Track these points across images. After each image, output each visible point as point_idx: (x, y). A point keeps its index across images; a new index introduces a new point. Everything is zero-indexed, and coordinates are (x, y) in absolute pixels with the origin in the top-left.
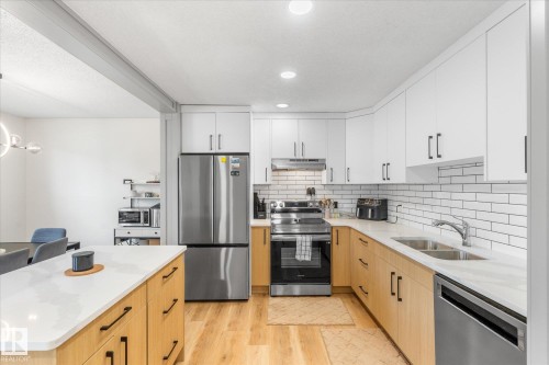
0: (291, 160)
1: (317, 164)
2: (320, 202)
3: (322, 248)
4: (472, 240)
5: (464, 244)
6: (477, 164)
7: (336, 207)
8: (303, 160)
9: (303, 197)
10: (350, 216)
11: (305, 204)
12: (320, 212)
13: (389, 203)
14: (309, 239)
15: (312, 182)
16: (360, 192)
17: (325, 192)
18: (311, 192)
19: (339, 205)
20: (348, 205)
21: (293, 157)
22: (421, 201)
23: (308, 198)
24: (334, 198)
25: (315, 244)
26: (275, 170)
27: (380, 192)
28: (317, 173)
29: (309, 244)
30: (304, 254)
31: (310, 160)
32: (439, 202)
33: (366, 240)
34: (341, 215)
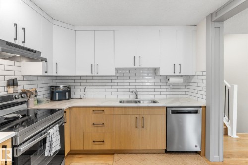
5: (137, 98)
7: (36, 95)
8: (22, 48)
9: (4, 89)
11: (11, 97)
12: (24, 102)
15: (13, 73)
18: (13, 83)
22: (103, 84)
23: (11, 90)
31: (29, 50)
32: (116, 84)
33: (102, 109)
34: (39, 101)
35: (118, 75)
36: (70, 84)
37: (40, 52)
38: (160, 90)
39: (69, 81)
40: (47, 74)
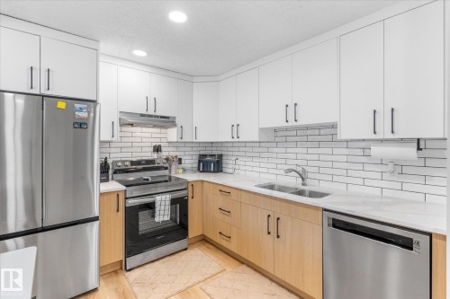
0: (142, 115)
1: (166, 121)
2: (167, 159)
3: (181, 204)
4: (308, 181)
5: (303, 184)
6: (334, 126)
7: (180, 163)
8: (155, 116)
9: (149, 154)
10: (192, 171)
11: (152, 162)
12: (166, 168)
13: (224, 158)
14: (168, 197)
15: (158, 140)
16: (200, 149)
17: (170, 149)
18: (157, 149)
19: (183, 162)
20: (190, 161)
21: (145, 113)
22: (258, 154)
23: (155, 156)
24: (179, 154)
25: (173, 202)
26: (122, 124)
27: (214, 149)
28: (163, 130)
29: (168, 203)
30: (163, 214)
31: (162, 117)
32: (275, 155)
33: (228, 190)
34: (184, 170)
35: (277, 139)
36: (223, 153)
37: (175, 118)
38: (363, 174)
39: (223, 149)
40: (182, 140)
